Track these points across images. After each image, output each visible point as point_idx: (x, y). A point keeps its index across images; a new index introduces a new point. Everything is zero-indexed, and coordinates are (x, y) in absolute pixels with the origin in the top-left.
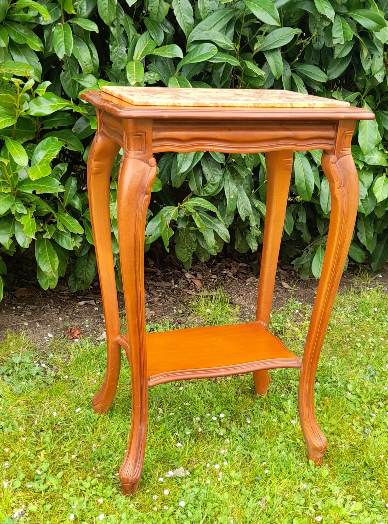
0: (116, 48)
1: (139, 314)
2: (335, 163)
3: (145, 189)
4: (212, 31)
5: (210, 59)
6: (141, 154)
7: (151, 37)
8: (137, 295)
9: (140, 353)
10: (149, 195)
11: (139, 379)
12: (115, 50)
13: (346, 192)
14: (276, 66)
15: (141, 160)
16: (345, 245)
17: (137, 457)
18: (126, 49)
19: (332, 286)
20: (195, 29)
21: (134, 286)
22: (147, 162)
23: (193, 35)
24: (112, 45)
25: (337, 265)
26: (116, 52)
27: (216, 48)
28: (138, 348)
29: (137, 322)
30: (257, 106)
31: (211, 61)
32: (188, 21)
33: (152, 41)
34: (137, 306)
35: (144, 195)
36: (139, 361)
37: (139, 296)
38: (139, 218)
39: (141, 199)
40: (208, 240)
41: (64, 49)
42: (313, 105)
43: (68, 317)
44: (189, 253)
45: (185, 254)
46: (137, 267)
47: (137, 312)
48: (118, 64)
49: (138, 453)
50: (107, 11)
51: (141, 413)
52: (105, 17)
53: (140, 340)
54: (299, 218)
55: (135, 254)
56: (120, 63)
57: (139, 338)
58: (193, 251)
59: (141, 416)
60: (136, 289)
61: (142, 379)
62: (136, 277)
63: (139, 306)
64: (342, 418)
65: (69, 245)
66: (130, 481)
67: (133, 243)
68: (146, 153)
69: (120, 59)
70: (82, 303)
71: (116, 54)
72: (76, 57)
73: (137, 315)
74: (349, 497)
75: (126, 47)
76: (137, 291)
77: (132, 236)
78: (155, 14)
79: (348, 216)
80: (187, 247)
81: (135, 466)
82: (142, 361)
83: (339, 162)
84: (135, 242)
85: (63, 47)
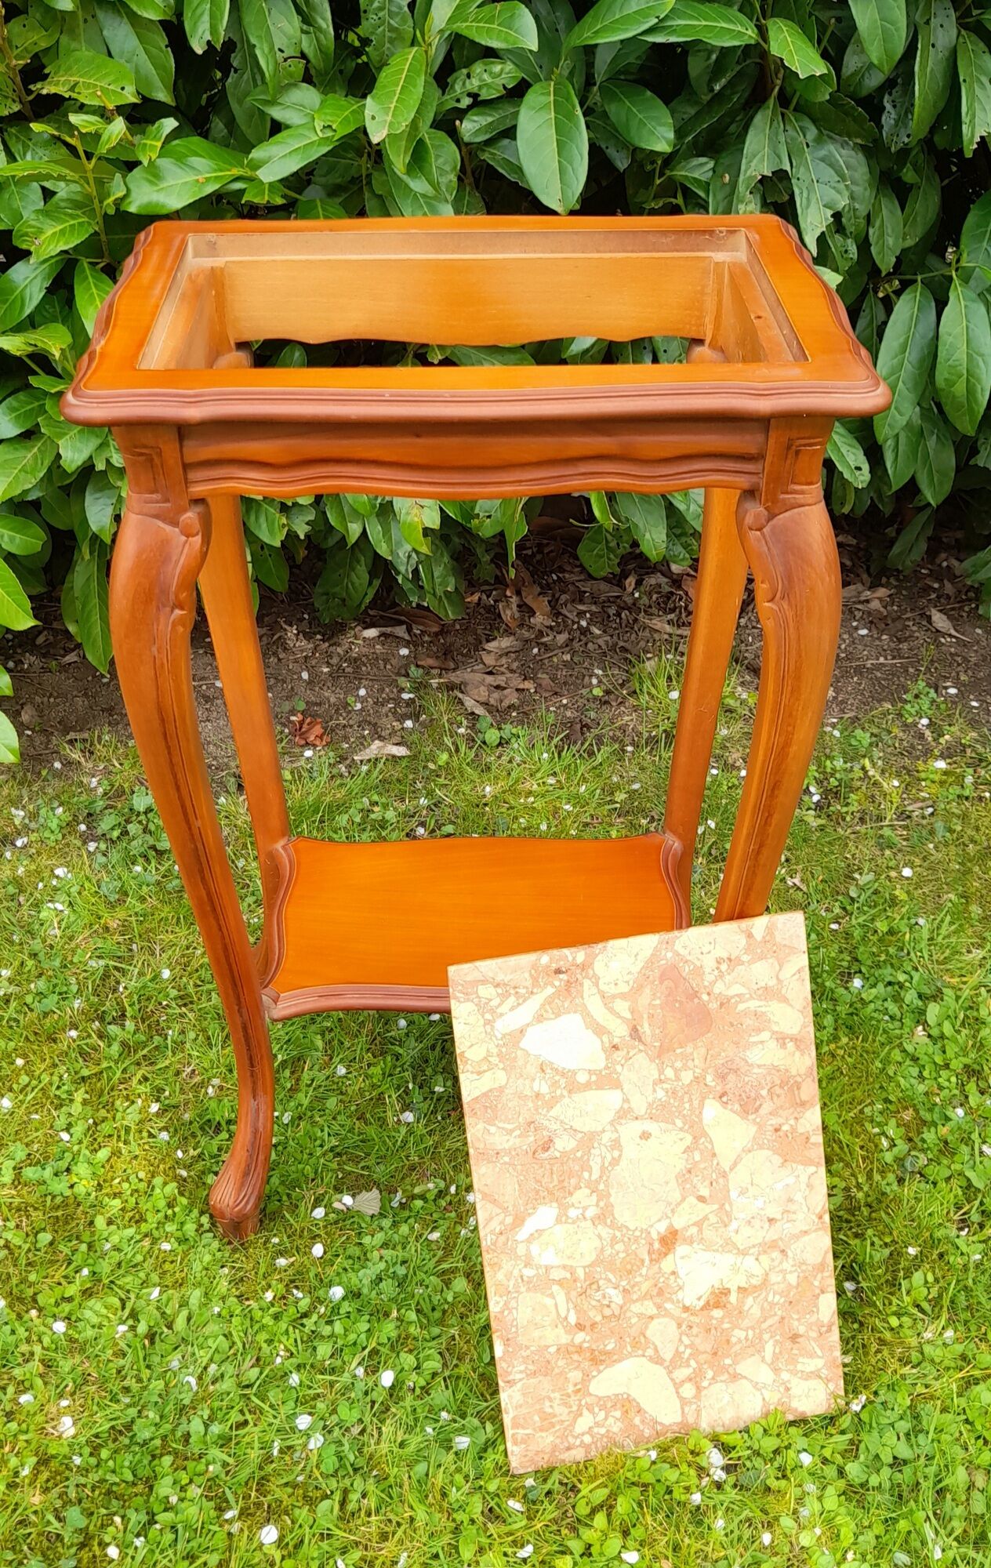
1: (207, 875)
2: (760, 529)
3: (172, 597)
6: (157, 502)
8: (192, 835)
9: (227, 957)
10: (182, 609)
11: (236, 1008)
12: (376, 4)
13: (790, 614)
15: (157, 516)
16: (794, 749)
17: (248, 1166)
19: (761, 846)
21: (180, 816)
22: (174, 523)
25: (772, 795)
26: (381, 9)
29: (204, 893)
31: (648, 39)
34: (199, 860)
35: (168, 609)
37: (198, 838)
38: (163, 664)
39: (162, 620)
40: (648, 536)
41: (207, 26)
43: (326, 670)
46: (179, 776)
47: (201, 871)
48: (387, 45)
49: (251, 1157)
51: (252, 1076)
55: (168, 748)
56: (391, 41)
57: (219, 925)
59: (254, 1083)
60: (188, 822)
61: (244, 1010)
62: (180, 798)
63: (203, 859)
66: (228, 1215)
68: (167, 501)
69: (392, 29)
70: (372, 633)
71: (381, 14)
72: (253, 41)
73: (203, 878)
76: (190, 829)
82: (236, 974)
84: (163, 720)
85: (206, 18)
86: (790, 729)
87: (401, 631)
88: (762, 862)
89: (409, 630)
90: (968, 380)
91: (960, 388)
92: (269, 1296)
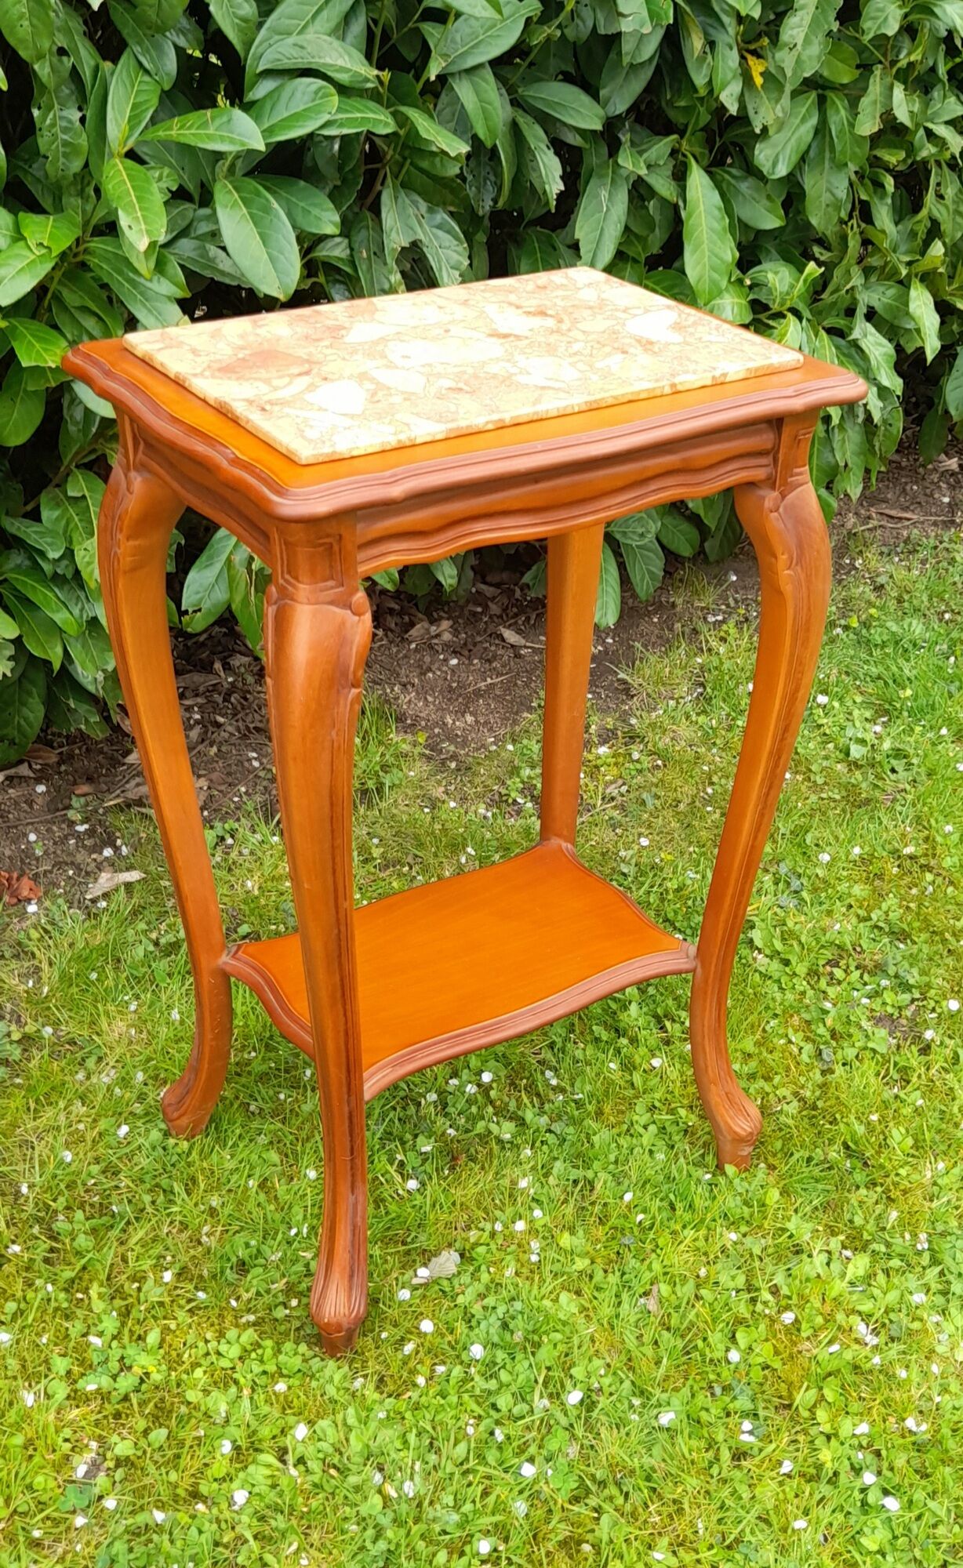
0: (51, 115)
1: (344, 959)
2: (777, 510)
3: (351, 676)
4: (310, 35)
7: (141, 65)
8: (338, 920)
9: (346, 1043)
10: (358, 688)
12: (48, 122)
13: (803, 577)
14: (484, 110)
15: (332, 603)
17: (351, 1267)
18: (80, 114)
20: (263, 31)
21: (332, 903)
22: (347, 606)
23: (260, 50)
24: (39, 108)
26: (53, 125)
27: (333, 90)
28: (342, 1034)
30: (595, 406)
31: (326, 132)
32: (241, 13)
33: (147, 78)
35: (347, 691)
36: (344, 1060)
37: (343, 921)
38: (338, 748)
39: (342, 702)
42: (722, 379)
46: (338, 859)
47: (340, 956)
48: (62, 160)
49: (352, 1257)
50: (26, 23)
52: (21, 41)
53: (345, 1015)
55: (333, 831)
56: (65, 155)
57: (345, 1010)
59: (353, 1175)
61: (353, 1098)
62: (335, 882)
63: (343, 943)
64: (764, 1030)
66: (345, 1326)
67: (327, 810)
68: (342, 586)
69: (65, 144)
71: (53, 131)
74: (835, 1243)
75: (80, 109)
77: (326, 792)
78: (151, 6)
79: (808, 630)
81: (351, 1288)
83: (785, 509)
84: (332, 805)
92: (421, 1381)
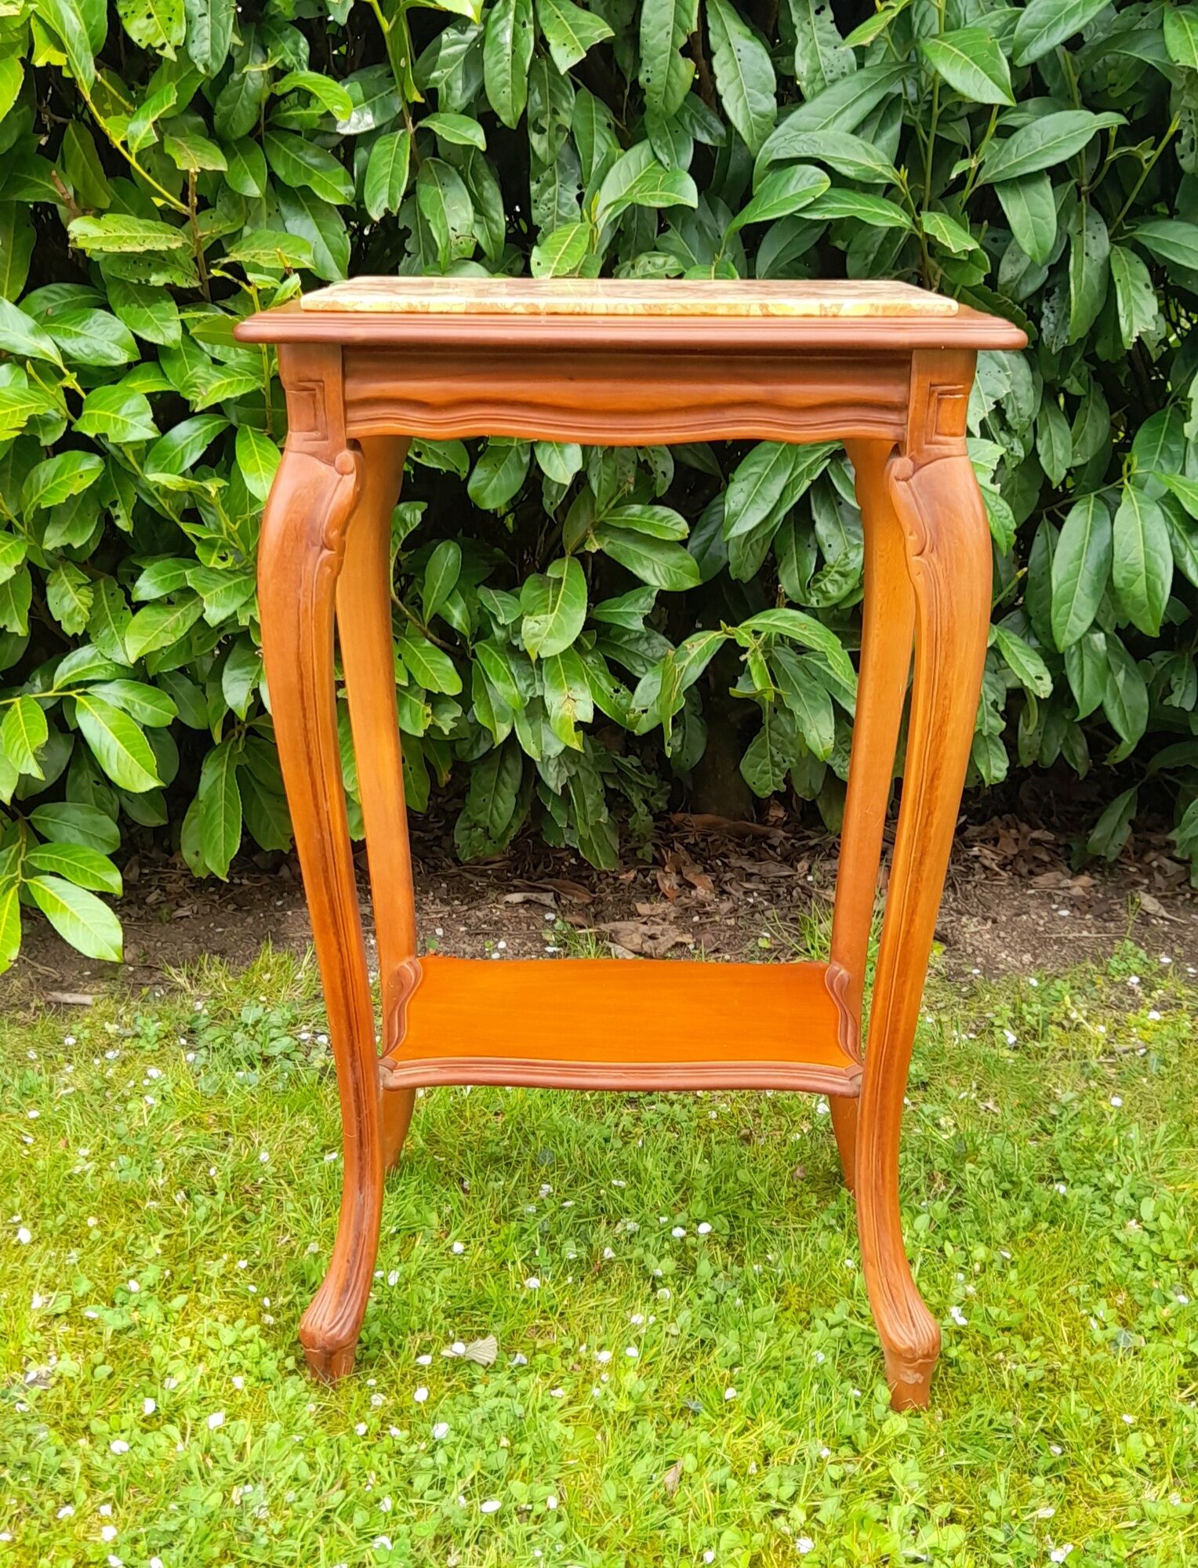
0: (551, 190)
1: (332, 875)
2: (906, 480)
3: (321, 534)
4: (831, 130)
5: (803, 210)
6: (316, 439)
7: (655, 156)
8: (320, 822)
9: (345, 988)
10: (331, 549)
11: (349, 1060)
12: (546, 196)
13: (940, 568)
14: (1033, 225)
15: (313, 454)
16: (950, 728)
17: (348, 1281)
18: (577, 192)
19: (923, 855)
20: (782, 127)
21: (309, 796)
22: (331, 462)
23: (774, 144)
24: (538, 182)
25: (932, 787)
26: (550, 200)
27: (826, 177)
28: (337, 973)
29: (326, 899)
31: (806, 216)
32: (759, 108)
33: (660, 168)
34: (324, 855)
35: (317, 549)
36: (343, 1009)
37: (325, 824)
38: (306, 610)
39: (311, 560)
40: (814, 733)
41: (386, 196)
42: (834, 310)
43: (463, 929)
44: (777, 772)
45: (766, 773)
46: (312, 744)
47: (326, 870)
49: (351, 1269)
50: (508, 90)
51: (360, 1158)
52: (502, 106)
53: (340, 950)
54: (1172, 692)
55: (304, 709)
57: (339, 944)
58: (787, 765)
59: (362, 1169)
60: (316, 806)
61: (358, 1064)
65: (415, 723)
66: (319, 1342)
67: (294, 678)
68: (325, 438)
69: (561, 218)
70: (516, 898)
71: (550, 205)
72: (427, 217)
73: (327, 879)
75: (580, 187)
76: (318, 814)
77: (292, 658)
78: (657, 94)
79: (951, 641)
80: (772, 756)
81: (340, 1304)
82: (352, 1010)
83: (919, 480)
84: (301, 677)
85: (386, 189)
86: (947, 702)
87: (547, 899)
88: (925, 875)
89: (557, 899)
90: (1147, 578)
91: (1140, 588)
92: (361, 1429)
